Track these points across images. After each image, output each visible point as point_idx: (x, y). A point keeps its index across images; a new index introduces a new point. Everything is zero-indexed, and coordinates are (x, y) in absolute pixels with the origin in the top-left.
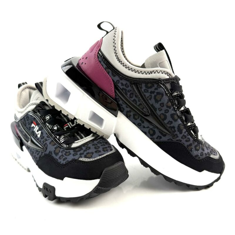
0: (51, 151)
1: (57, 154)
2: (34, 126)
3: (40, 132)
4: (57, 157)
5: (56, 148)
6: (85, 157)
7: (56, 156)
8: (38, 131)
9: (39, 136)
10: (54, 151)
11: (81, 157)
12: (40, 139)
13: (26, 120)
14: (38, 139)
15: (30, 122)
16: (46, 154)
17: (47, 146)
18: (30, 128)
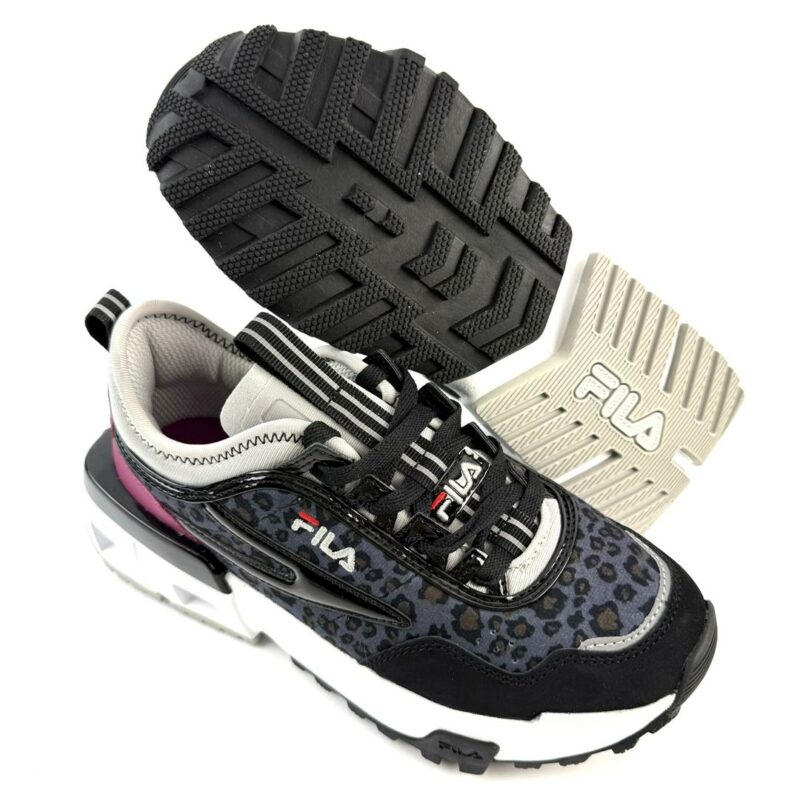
0: (439, 627)
1: (472, 636)
3: (350, 553)
4: (482, 647)
5: (457, 612)
6: (600, 633)
7: (475, 644)
8: (334, 547)
9: (349, 566)
10: (456, 625)
11: (585, 638)
12: (360, 579)
13: (254, 505)
14: (349, 577)
15: (280, 515)
16: (418, 636)
17: (412, 605)
18: (284, 535)
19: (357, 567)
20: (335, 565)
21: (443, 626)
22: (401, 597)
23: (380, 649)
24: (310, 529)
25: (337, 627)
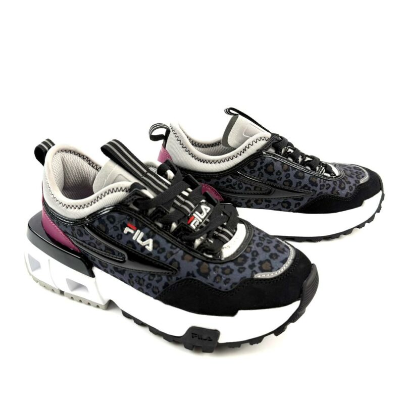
0: (191, 272)
1: (206, 275)
3: (150, 241)
4: (209, 280)
5: (199, 265)
6: (263, 271)
7: (207, 278)
8: (143, 240)
9: (150, 248)
10: (198, 271)
11: (256, 273)
12: (155, 254)
13: (107, 222)
14: (150, 254)
15: (119, 226)
16: (181, 278)
17: (179, 264)
18: (121, 236)
19: (154, 248)
20: (143, 248)
21: (193, 272)
22: (174, 260)
23: (164, 287)
24: (132, 232)
25: (144, 280)
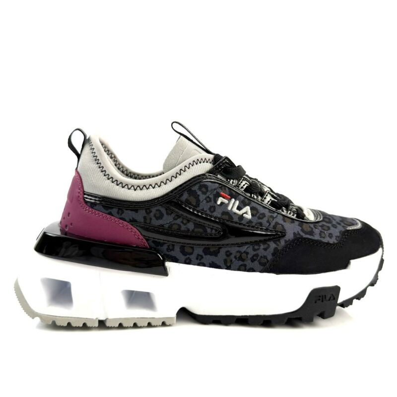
0: (296, 233)
1: (311, 233)
2: (226, 201)
3: (248, 209)
5: (300, 226)
6: (349, 225)
7: (314, 236)
8: (239, 208)
9: (249, 216)
11: (346, 227)
12: (255, 220)
13: (199, 193)
14: (250, 221)
17: (282, 226)
20: (241, 217)
